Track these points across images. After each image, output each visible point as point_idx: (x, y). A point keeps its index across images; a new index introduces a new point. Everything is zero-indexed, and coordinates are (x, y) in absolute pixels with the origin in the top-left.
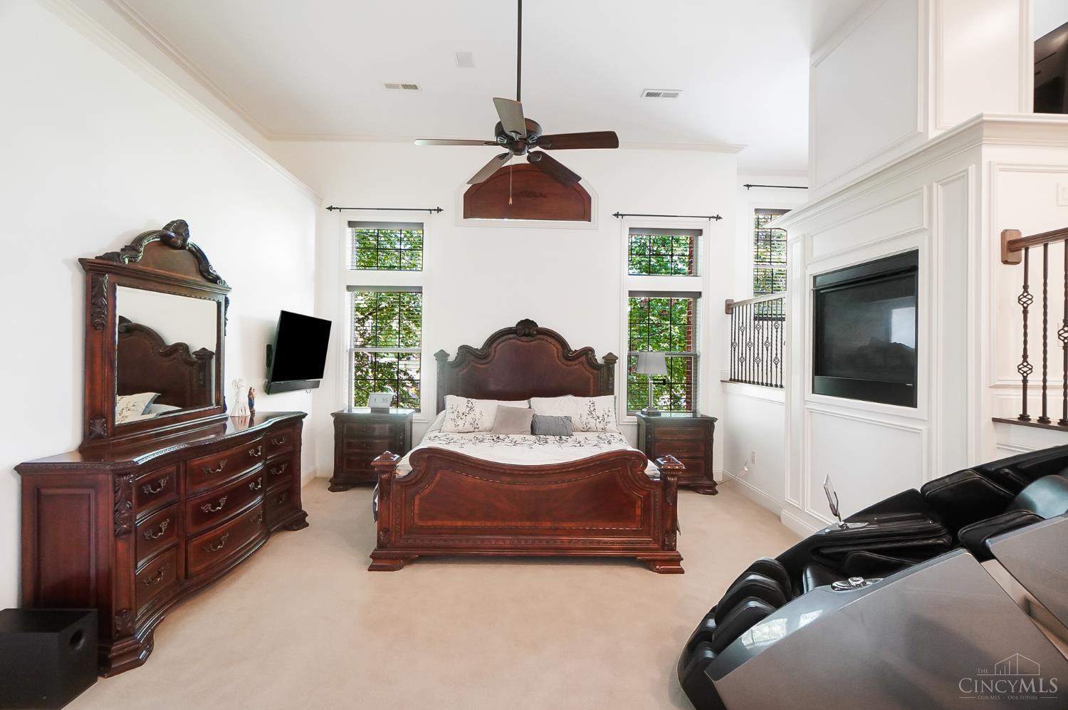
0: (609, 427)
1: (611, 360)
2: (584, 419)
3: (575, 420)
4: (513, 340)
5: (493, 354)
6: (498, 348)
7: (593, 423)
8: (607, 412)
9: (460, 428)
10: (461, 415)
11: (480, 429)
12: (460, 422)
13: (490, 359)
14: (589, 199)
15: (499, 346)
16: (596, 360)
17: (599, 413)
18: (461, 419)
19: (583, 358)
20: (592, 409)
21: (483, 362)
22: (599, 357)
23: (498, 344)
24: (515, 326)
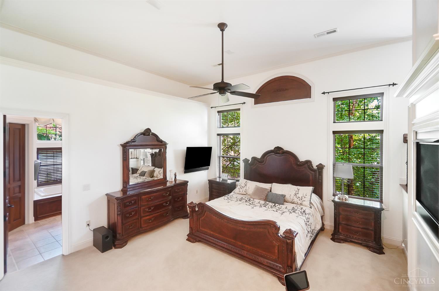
0: (304, 203)
1: (321, 167)
2: (292, 197)
3: (288, 197)
4: (273, 156)
5: (265, 161)
6: (267, 158)
7: (296, 200)
8: (305, 195)
9: (241, 192)
10: (242, 187)
11: (248, 194)
12: (241, 190)
13: (264, 163)
14: (310, 87)
15: (268, 158)
16: (312, 167)
17: (300, 195)
18: (242, 189)
19: (306, 165)
20: (297, 193)
21: (261, 164)
22: (315, 165)
23: (267, 157)
24: (273, 149)
